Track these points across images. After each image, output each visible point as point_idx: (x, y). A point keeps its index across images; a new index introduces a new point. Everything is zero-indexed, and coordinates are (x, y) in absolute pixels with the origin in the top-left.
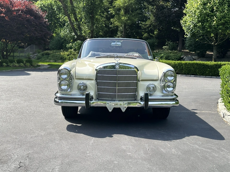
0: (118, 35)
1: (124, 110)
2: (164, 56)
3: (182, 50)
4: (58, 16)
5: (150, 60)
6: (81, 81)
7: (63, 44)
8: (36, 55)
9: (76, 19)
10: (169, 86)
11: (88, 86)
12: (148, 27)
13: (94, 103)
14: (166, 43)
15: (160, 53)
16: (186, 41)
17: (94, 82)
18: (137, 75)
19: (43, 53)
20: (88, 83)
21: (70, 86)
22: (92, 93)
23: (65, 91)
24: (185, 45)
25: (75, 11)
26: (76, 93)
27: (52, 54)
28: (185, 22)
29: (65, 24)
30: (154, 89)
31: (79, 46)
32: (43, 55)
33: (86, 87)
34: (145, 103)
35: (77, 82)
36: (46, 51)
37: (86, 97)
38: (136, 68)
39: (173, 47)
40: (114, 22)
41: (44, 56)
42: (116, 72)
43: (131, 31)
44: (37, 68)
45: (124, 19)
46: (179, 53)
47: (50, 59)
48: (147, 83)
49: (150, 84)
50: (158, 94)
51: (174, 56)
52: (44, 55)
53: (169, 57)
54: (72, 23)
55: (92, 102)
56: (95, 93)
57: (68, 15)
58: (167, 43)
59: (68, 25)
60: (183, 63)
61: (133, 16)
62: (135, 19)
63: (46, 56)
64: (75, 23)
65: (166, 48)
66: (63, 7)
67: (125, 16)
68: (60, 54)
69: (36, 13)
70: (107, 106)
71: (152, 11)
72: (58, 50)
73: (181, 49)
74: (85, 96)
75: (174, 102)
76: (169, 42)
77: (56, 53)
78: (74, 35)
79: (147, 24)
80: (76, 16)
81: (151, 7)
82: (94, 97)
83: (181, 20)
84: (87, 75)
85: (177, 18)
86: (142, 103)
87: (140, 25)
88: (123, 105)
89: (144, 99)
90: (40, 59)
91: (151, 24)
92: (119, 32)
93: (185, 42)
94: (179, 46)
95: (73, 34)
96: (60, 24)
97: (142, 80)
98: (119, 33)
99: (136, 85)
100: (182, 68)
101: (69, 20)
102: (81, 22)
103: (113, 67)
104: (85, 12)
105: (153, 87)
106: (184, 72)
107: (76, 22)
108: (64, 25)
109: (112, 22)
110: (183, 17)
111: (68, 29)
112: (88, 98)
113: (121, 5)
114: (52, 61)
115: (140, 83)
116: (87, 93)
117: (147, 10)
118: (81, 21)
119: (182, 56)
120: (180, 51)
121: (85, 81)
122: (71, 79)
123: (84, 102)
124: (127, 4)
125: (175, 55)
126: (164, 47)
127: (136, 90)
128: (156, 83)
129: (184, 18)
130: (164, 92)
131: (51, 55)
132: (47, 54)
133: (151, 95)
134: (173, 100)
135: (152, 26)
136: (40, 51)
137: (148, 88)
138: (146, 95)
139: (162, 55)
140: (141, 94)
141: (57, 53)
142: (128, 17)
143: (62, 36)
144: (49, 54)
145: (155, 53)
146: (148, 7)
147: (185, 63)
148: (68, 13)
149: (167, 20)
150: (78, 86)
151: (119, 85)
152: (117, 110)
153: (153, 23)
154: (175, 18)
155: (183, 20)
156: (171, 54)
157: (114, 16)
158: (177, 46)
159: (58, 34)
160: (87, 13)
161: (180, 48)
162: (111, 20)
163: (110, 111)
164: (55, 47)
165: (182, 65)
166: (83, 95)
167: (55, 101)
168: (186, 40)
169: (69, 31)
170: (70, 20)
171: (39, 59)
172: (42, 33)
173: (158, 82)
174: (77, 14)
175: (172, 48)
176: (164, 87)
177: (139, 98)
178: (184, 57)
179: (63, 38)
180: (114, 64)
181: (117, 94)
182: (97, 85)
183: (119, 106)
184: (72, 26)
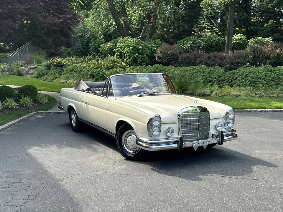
1: (205, 148)
11: (174, 130)
17: (176, 125)
23: (156, 137)
34: (221, 139)
35: (164, 127)
42: (198, 115)
48: (214, 122)
70: (194, 145)
88: (205, 144)
103: (195, 110)
112: (181, 141)
115: (211, 122)
127: (209, 129)
130: (227, 128)
137: (217, 126)
138: (222, 132)
163: (196, 149)
181: (199, 134)
182: (181, 128)
183: (202, 145)
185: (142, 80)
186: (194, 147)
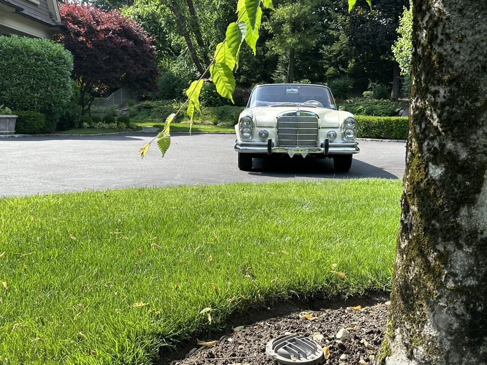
0: (278, 71)
1: (304, 156)
2: (364, 110)
3: (399, 99)
4: (167, 37)
5: (333, 109)
7: (176, 90)
8: (126, 109)
9: (200, 42)
10: (349, 134)
11: (269, 134)
12: (336, 56)
13: (276, 150)
14: (370, 85)
15: (357, 105)
16: (404, 82)
17: (274, 130)
18: (317, 122)
19: (140, 106)
20: (269, 130)
21: (251, 133)
22: (274, 141)
23: (247, 138)
24: (403, 89)
25: (197, 25)
26: (257, 141)
27: (156, 107)
28: (400, 49)
29: (180, 51)
30: (335, 136)
31: (207, 92)
32: (139, 109)
33: (267, 135)
34: (325, 149)
35: (257, 130)
36: (146, 103)
38: (317, 115)
39: (382, 93)
40: (272, 47)
41: (142, 112)
42: (297, 119)
43: (303, 62)
44: (139, 132)
45: (291, 42)
46: (392, 104)
47: (155, 118)
48: (327, 131)
49: (330, 131)
50: (338, 141)
51: (381, 109)
52: (142, 109)
53: (373, 111)
54: (192, 49)
55: (274, 148)
56: (276, 140)
57: (186, 34)
58: (372, 85)
59: (186, 53)
61: (307, 35)
63: (145, 111)
64: (199, 50)
65: (368, 95)
66: (177, 21)
67: (293, 37)
68: (172, 108)
69: (136, 35)
72: (166, 99)
73: (396, 97)
74: (267, 143)
75: (354, 149)
76: (375, 84)
77: (162, 105)
78: (195, 72)
79: (334, 49)
80: (201, 35)
81: (342, 17)
82: (275, 144)
83: (393, 46)
84: (268, 123)
85: (388, 40)
86: (323, 149)
87: (320, 52)
88: (304, 152)
89: (324, 146)
90: (135, 117)
91: (342, 50)
92: (279, 65)
93: (402, 83)
94: (392, 91)
95: (193, 69)
96: (169, 51)
97: (322, 128)
98: (280, 67)
99: (317, 132)
100: (392, 129)
101: (187, 43)
102: (209, 46)
103: (295, 114)
105: (334, 134)
107: (201, 47)
108: (178, 54)
109: (268, 48)
110: (396, 41)
111: (186, 61)
112: (270, 144)
113: (286, 17)
114: (157, 120)
115: (321, 131)
116: (268, 139)
117: (333, 22)
118: (209, 44)
119: (397, 110)
120: (394, 100)
121: (266, 129)
122: (253, 127)
123: (267, 148)
124: (296, 15)
125: (384, 106)
126: (364, 93)
127: (317, 138)
128: (337, 131)
130: (345, 139)
131: (155, 109)
132: (147, 108)
133: (331, 142)
134: (353, 146)
135: (344, 53)
136: (133, 101)
137: (329, 135)
138: (327, 141)
139: (361, 107)
140: (322, 141)
141: (165, 106)
142: (299, 39)
143: (174, 73)
144: (152, 107)
145: (347, 104)
146: (336, 18)
148: (186, 30)
149: (370, 43)
150: (260, 133)
151: (301, 132)
152: (298, 157)
153: (344, 47)
154: (385, 39)
155: (397, 46)
156: (378, 106)
157: (272, 35)
158: (390, 91)
161: (394, 96)
162: (267, 43)
163: (291, 157)
164: (162, 94)
165: (391, 124)
166: (265, 141)
167: (236, 148)
168: (403, 80)
169: (188, 64)
170: (189, 44)
171: (132, 117)
172: (145, 69)
173: (339, 129)
174: (202, 32)
175: (379, 94)
176: (344, 135)
177: (320, 145)
178: (401, 111)
179: (176, 78)
180: (295, 111)
181: (298, 140)
182: (278, 132)
183: (300, 152)
184: (192, 55)
185: (289, 91)
186: (288, 153)
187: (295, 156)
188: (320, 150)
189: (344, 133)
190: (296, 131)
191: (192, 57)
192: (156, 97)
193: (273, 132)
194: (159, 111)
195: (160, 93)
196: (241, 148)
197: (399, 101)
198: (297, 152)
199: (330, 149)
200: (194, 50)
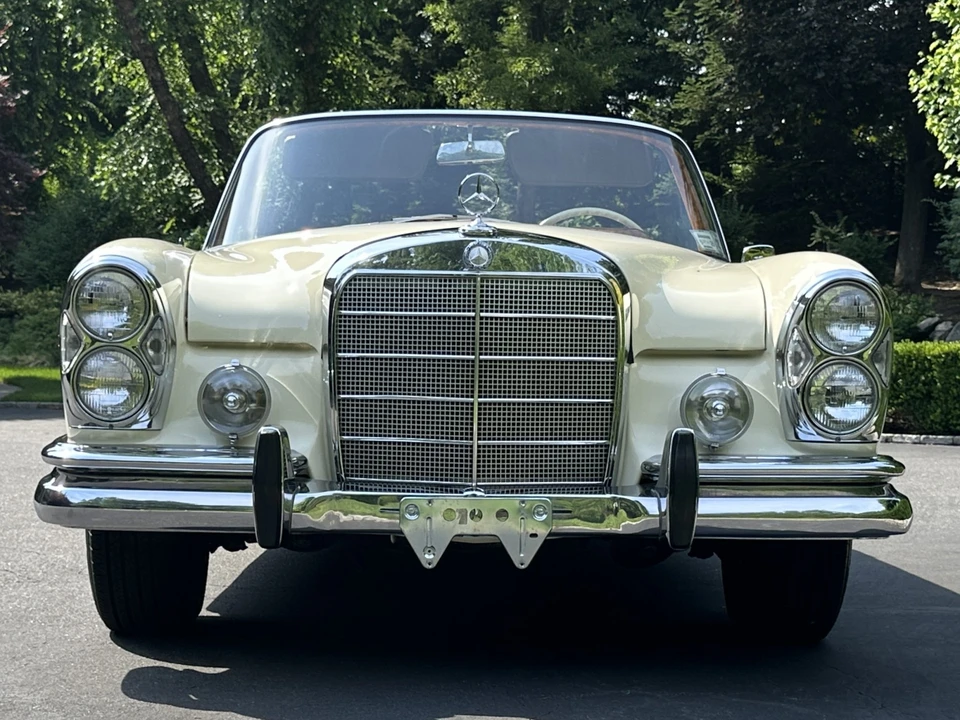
1: (522, 557)
3: (925, 286)
4: (77, 61)
6: (228, 361)
9: (202, 81)
10: (836, 396)
11: (275, 396)
12: (691, 132)
13: (321, 507)
14: (817, 235)
16: (950, 218)
17: (313, 366)
18: (615, 314)
20: (274, 370)
21: (148, 392)
22: (303, 443)
23: (111, 427)
24: (946, 244)
25: (190, 20)
26: (187, 442)
27: (34, 313)
28: (942, 82)
29: (127, 109)
30: (740, 409)
33: (258, 400)
34: (671, 504)
37: (257, 467)
38: (614, 268)
40: (460, 95)
42: (471, 292)
45: (525, 73)
46: (905, 303)
47: (23, 349)
48: (684, 376)
49: (707, 380)
50: (763, 450)
54: (169, 103)
55: (300, 498)
56: (325, 436)
57: (145, 48)
58: (823, 234)
59: (146, 119)
60: (934, 357)
61: (586, 51)
62: (601, 69)
64: (194, 106)
67: (533, 54)
71: (712, 18)
73: (913, 278)
74: (251, 460)
75: (874, 505)
76: (835, 230)
78: (187, 189)
79: (683, 106)
80: (202, 57)
82: (317, 469)
83: (912, 72)
84: (266, 317)
85: (886, 62)
86: (654, 506)
88: (520, 522)
89: (662, 479)
91: (713, 110)
93: (945, 221)
94: (901, 255)
95: (181, 179)
97: (651, 354)
99: (613, 383)
100: (929, 393)
101: (153, 84)
102: (235, 96)
104: (265, 27)
105: (729, 400)
106: (936, 415)
107: (202, 96)
108: (120, 119)
109: (445, 97)
110: (927, 52)
111: (149, 145)
112: (269, 471)
114: (31, 358)
115: (640, 374)
116: (263, 430)
118: (236, 91)
119: (925, 322)
120: (909, 288)
121: (250, 361)
122: (156, 346)
123: (246, 500)
127: (609, 423)
128: (752, 376)
129: (932, 54)
130: (807, 432)
131: (30, 319)
133: (713, 453)
134: (870, 486)
135: (719, 119)
137: (695, 406)
138: (682, 446)
140: (647, 445)
142: (556, 61)
143: (101, 188)
144: (16, 312)
147: (947, 354)
148: (146, 33)
149: (820, 75)
150: (207, 392)
151: (489, 378)
153: (719, 100)
154: (876, 60)
155: (928, 72)
157: (458, 49)
158: (892, 256)
159: (73, 181)
160: (272, 35)
161: (907, 272)
162: (440, 79)
163: (429, 559)
165: (925, 371)
166: (238, 450)
167: (41, 495)
168: (947, 210)
169: (155, 158)
170: (159, 85)
173: (767, 366)
174: (208, 45)
176: (802, 404)
177: (633, 476)
178: (941, 325)
179: (107, 206)
180: (452, 236)
181: (476, 442)
182: (335, 387)
183: (488, 527)
184: (169, 123)
185: (454, 157)
186: (407, 530)
187: (458, 550)
188: (634, 511)
189: (804, 390)
190: (463, 377)
191: (170, 132)
192: (40, 276)
193: (299, 380)
194: (41, 325)
195: (55, 263)
196: (78, 495)
197: (927, 293)
198: (470, 527)
199: (709, 507)
200: (179, 106)
